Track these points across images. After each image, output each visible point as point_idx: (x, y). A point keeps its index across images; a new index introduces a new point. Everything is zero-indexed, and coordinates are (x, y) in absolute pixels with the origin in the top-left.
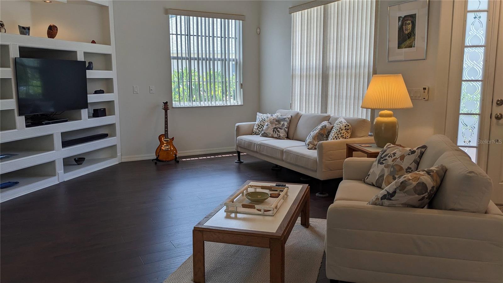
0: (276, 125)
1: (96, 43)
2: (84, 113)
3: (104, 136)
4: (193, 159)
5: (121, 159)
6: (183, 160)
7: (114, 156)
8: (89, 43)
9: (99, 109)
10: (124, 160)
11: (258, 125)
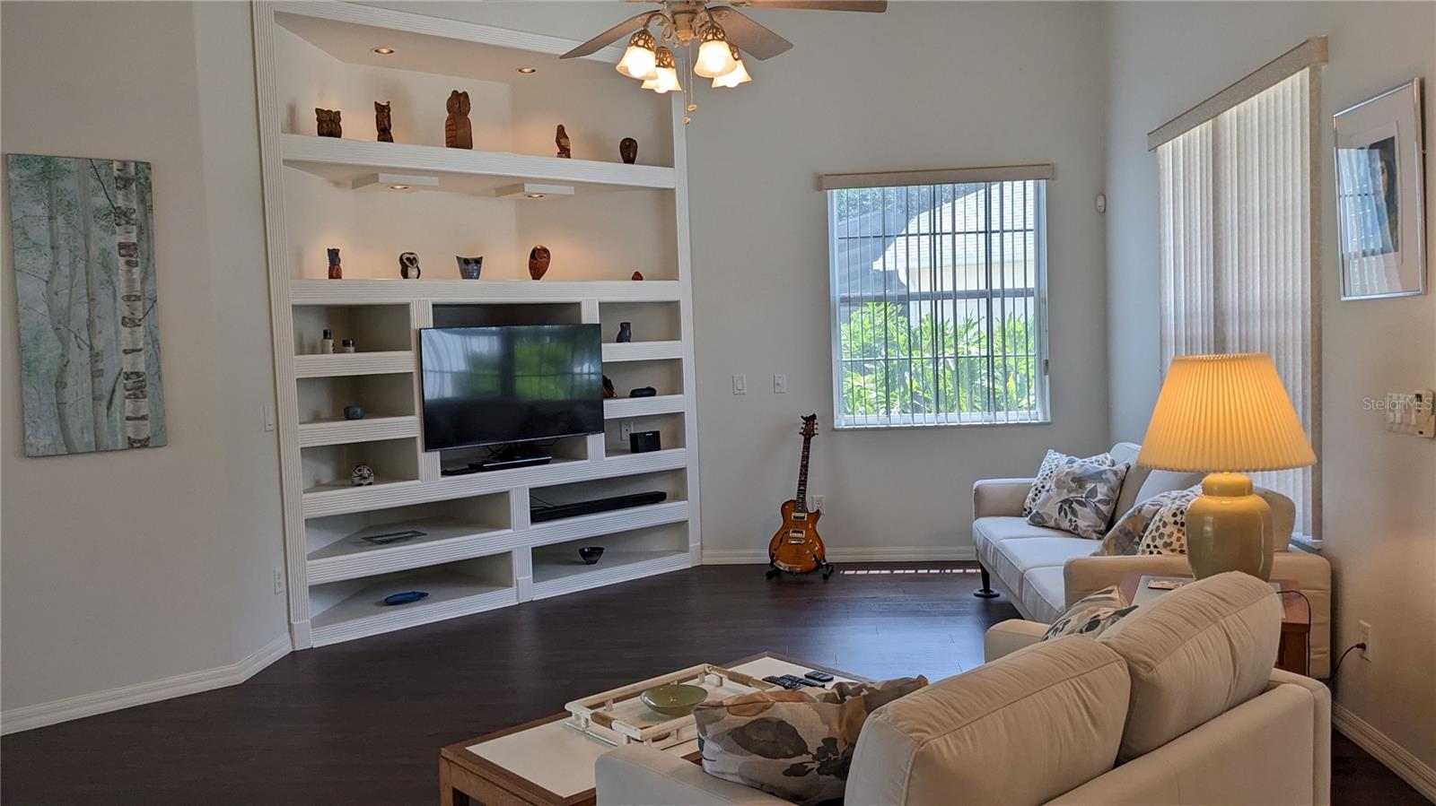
0: (1069, 492)
1: (642, 279)
2: (595, 442)
3: (658, 498)
4: (877, 572)
5: (702, 557)
6: (846, 572)
7: (683, 548)
8: (628, 280)
9: (641, 434)
10: (706, 561)
11: (1036, 489)
